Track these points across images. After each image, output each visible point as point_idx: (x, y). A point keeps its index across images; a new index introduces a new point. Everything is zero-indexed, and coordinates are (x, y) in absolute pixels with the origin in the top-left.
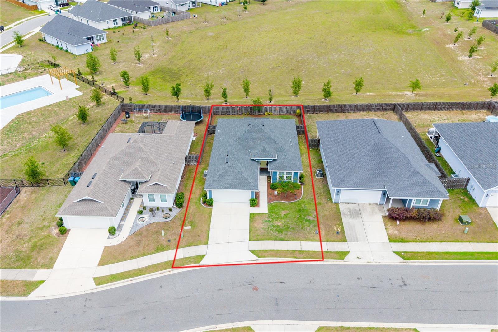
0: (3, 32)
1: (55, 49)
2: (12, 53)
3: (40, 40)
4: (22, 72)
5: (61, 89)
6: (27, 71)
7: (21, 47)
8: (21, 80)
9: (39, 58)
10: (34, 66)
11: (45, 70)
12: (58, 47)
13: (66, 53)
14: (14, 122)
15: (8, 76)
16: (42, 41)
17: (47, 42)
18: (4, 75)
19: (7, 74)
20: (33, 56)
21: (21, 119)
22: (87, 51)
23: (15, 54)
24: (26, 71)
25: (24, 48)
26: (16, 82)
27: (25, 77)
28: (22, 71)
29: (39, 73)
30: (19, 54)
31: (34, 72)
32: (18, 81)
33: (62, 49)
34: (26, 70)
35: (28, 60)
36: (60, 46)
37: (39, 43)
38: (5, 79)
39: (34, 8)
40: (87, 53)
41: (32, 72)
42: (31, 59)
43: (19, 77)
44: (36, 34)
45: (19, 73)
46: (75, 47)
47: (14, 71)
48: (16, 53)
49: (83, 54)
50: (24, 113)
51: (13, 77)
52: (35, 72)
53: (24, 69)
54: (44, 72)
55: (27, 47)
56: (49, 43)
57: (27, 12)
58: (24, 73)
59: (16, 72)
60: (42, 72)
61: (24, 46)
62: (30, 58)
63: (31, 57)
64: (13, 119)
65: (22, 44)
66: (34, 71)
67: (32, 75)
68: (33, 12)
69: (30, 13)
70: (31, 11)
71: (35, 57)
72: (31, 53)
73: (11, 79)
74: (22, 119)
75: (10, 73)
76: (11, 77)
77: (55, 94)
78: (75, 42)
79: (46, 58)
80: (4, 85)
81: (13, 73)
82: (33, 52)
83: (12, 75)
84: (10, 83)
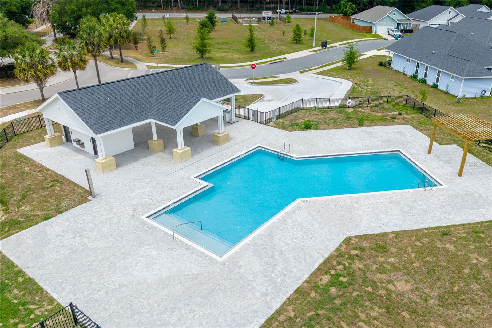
0: (324, 50)
1: (410, 81)
3: (381, 64)
4: (353, 110)
5: (460, 174)
6: (363, 110)
7: (350, 69)
8: (352, 126)
9: (382, 90)
10: (374, 102)
11: (400, 114)
12: (414, 77)
13: (433, 89)
14: (333, 272)
15: (327, 112)
16: (385, 66)
17: (392, 68)
18: (320, 108)
19: (324, 108)
20: (371, 84)
21: (357, 265)
22: (483, 92)
23: (340, 78)
24: (360, 109)
25: (355, 72)
26: (342, 128)
27: (360, 122)
28: (353, 108)
29: (388, 118)
30: (347, 79)
31: (376, 114)
32: (346, 127)
33: (424, 81)
34: (360, 107)
35: (362, 90)
36: (420, 76)
37: (378, 67)
38: (321, 117)
39: (366, 30)
40: (480, 98)
41: (374, 114)
42: (368, 90)
43: (348, 118)
44: (370, 57)
45: (347, 110)
46: (463, 81)
47: (338, 104)
48: (342, 77)
49: (472, 98)
50: (365, 237)
51: (336, 117)
52: (380, 114)
53: (357, 104)
54: (399, 119)
55: (359, 71)
56: (395, 70)
57: (356, 33)
58: (356, 112)
59: (342, 106)
60: (395, 119)
61: (354, 69)
62: (366, 88)
63: (368, 87)
64: (331, 257)
65: (353, 66)
66: (378, 112)
67: (373, 120)
68: (364, 34)
69: (360, 35)
70: (362, 34)
71: (374, 87)
72: (368, 81)
73: (331, 119)
74: (361, 266)
75: (332, 108)
76: (331, 114)
77: (445, 186)
78: (467, 70)
79: (396, 92)
80: (316, 129)
81: (335, 107)
82: (370, 79)
83: (334, 112)
84: (329, 127)
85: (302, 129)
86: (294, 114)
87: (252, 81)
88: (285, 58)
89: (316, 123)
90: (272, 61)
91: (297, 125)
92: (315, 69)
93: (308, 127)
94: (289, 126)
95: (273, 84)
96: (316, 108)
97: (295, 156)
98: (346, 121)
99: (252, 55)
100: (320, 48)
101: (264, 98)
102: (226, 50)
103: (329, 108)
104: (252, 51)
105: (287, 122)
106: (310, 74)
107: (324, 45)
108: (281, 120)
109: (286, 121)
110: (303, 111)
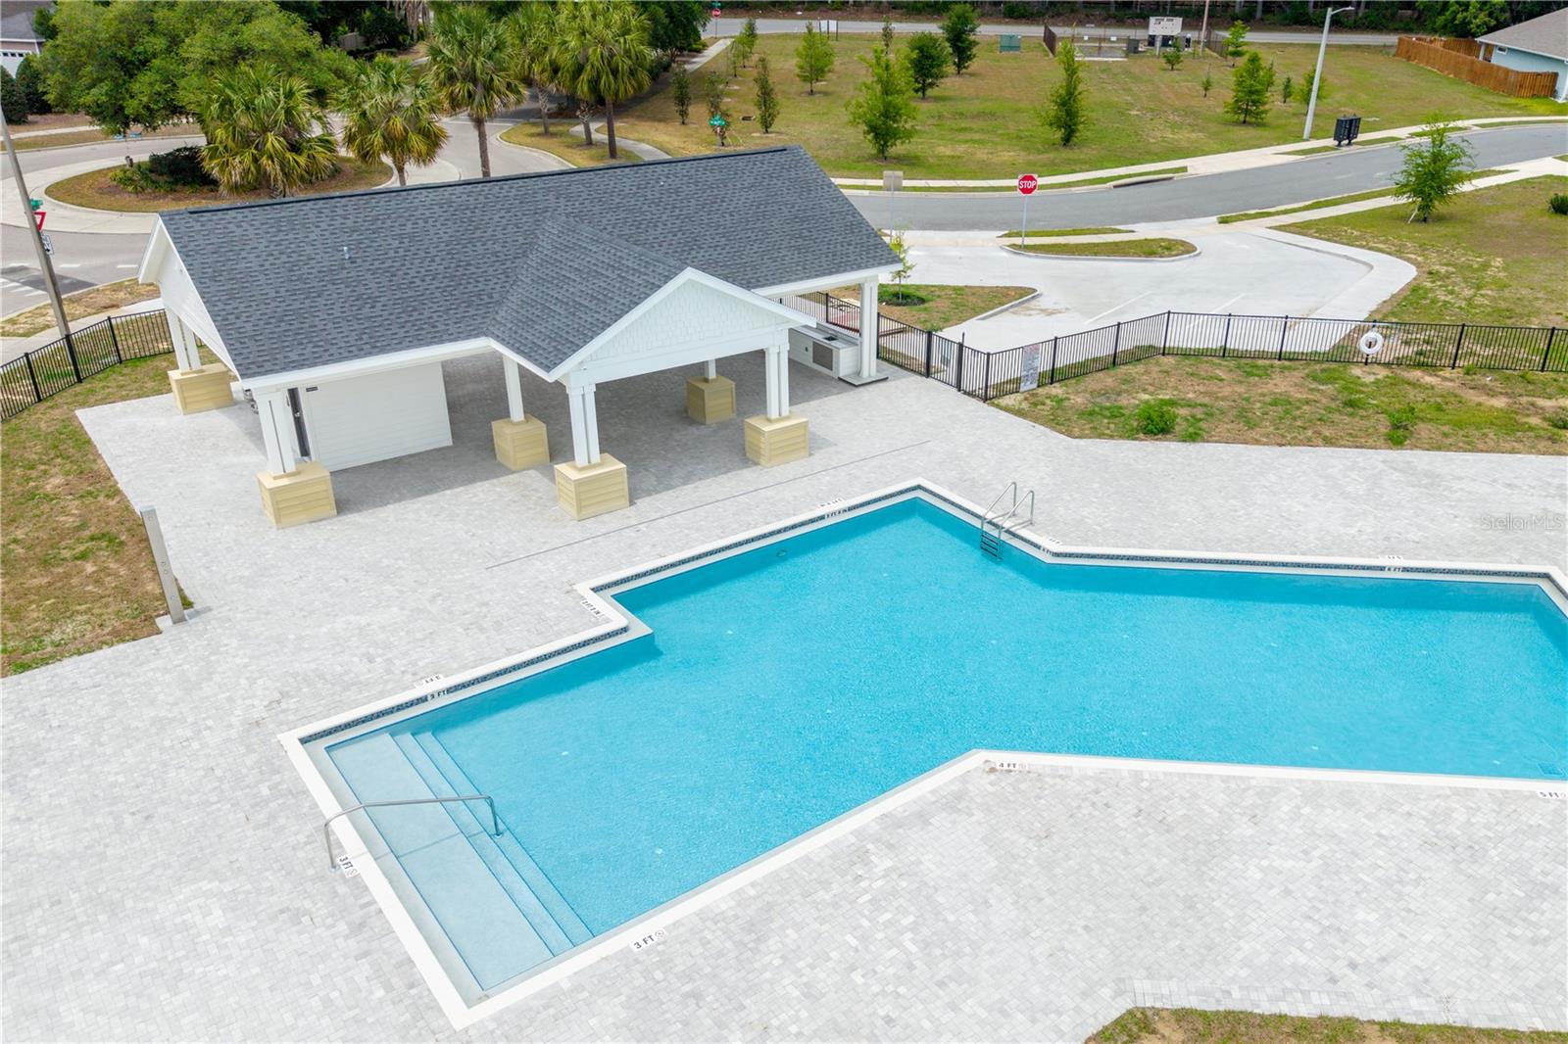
0: (1344, 149)
2: (1357, 238)
3: (1561, 206)
4: (1382, 373)
6: (1428, 379)
7: (1425, 220)
8: (1357, 440)
9: (1538, 304)
10: (1488, 352)
15: (1266, 373)
18: (1239, 355)
19: (1262, 355)
20: (1495, 280)
23: (1370, 249)
24: (1416, 374)
25: (1441, 229)
26: (1308, 443)
27: (1396, 427)
28: (1388, 365)
29: (1534, 421)
30: (1399, 253)
31: (1483, 399)
32: (1329, 442)
34: (1420, 365)
35: (1449, 298)
38: (1230, 387)
39: (1532, 87)
41: (1474, 397)
42: (1479, 300)
43: (1350, 404)
44: (1527, 181)
45: (1356, 371)
47: (1324, 347)
48: (1381, 246)
51: (1298, 395)
52: (1500, 402)
53: (1410, 351)
55: (1459, 230)
57: (1490, 98)
58: (1394, 382)
59: (1342, 355)
61: (1440, 219)
62: (1468, 292)
63: (1479, 288)
66: (1491, 393)
67: (1459, 425)
68: (1523, 102)
69: (1504, 105)
70: (1513, 101)
71: (1506, 293)
72: (1485, 266)
73: (1274, 403)
75: (1292, 358)
76: (1282, 384)
80: (1193, 437)
81: (1312, 359)
82: (1498, 262)
83: (1297, 376)
84: (1254, 434)
85: (1131, 435)
86: (1123, 369)
87: (1018, 241)
88: (1184, 169)
89: (1199, 413)
90: (1130, 176)
91: (1115, 414)
92: (1285, 212)
93: (1156, 426)
94: (1082, 414)
95: (1096, 254)
96: (1224, 353)
97: (1049, 542)
98: (1336, 417)
99: (1066, 154)
100: (1331, 142)
101: (1033, 303)
102: (977, 136)
103: (1280, 356)
104: (1067, 141)
105: (1079, 400)
106: (1258, 228)
107: (1347, 130)
108: (1057, 390)
109: (1077, 396)
110: (1165, 360)
